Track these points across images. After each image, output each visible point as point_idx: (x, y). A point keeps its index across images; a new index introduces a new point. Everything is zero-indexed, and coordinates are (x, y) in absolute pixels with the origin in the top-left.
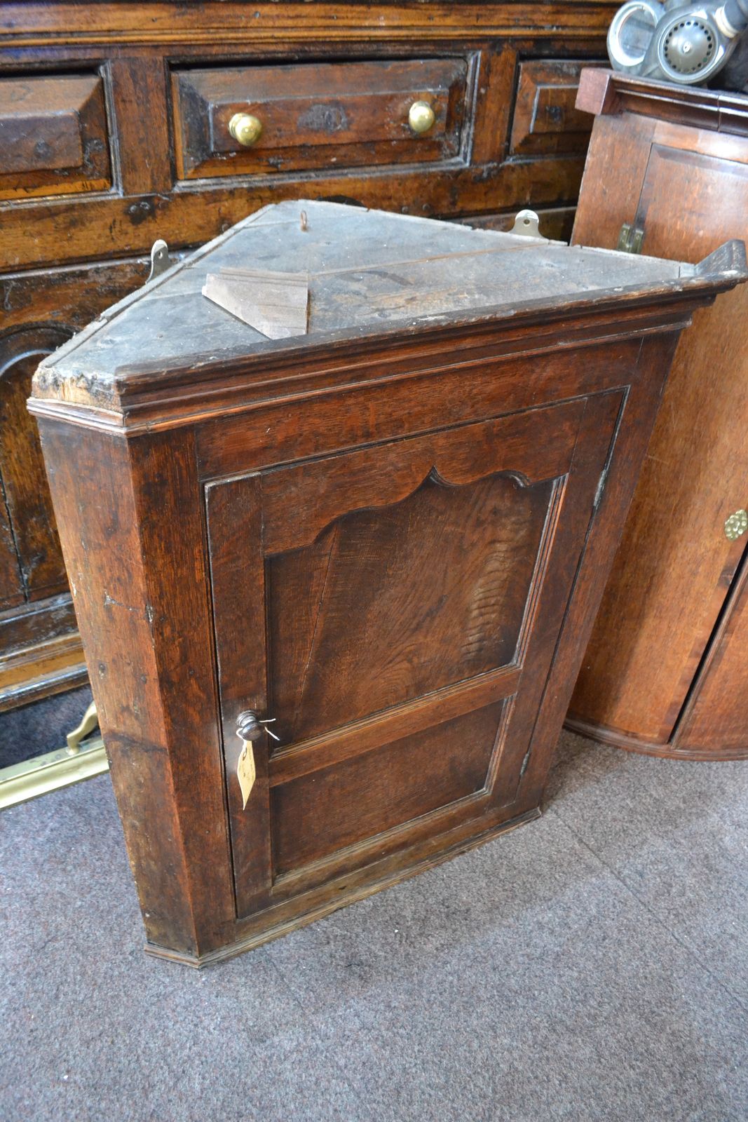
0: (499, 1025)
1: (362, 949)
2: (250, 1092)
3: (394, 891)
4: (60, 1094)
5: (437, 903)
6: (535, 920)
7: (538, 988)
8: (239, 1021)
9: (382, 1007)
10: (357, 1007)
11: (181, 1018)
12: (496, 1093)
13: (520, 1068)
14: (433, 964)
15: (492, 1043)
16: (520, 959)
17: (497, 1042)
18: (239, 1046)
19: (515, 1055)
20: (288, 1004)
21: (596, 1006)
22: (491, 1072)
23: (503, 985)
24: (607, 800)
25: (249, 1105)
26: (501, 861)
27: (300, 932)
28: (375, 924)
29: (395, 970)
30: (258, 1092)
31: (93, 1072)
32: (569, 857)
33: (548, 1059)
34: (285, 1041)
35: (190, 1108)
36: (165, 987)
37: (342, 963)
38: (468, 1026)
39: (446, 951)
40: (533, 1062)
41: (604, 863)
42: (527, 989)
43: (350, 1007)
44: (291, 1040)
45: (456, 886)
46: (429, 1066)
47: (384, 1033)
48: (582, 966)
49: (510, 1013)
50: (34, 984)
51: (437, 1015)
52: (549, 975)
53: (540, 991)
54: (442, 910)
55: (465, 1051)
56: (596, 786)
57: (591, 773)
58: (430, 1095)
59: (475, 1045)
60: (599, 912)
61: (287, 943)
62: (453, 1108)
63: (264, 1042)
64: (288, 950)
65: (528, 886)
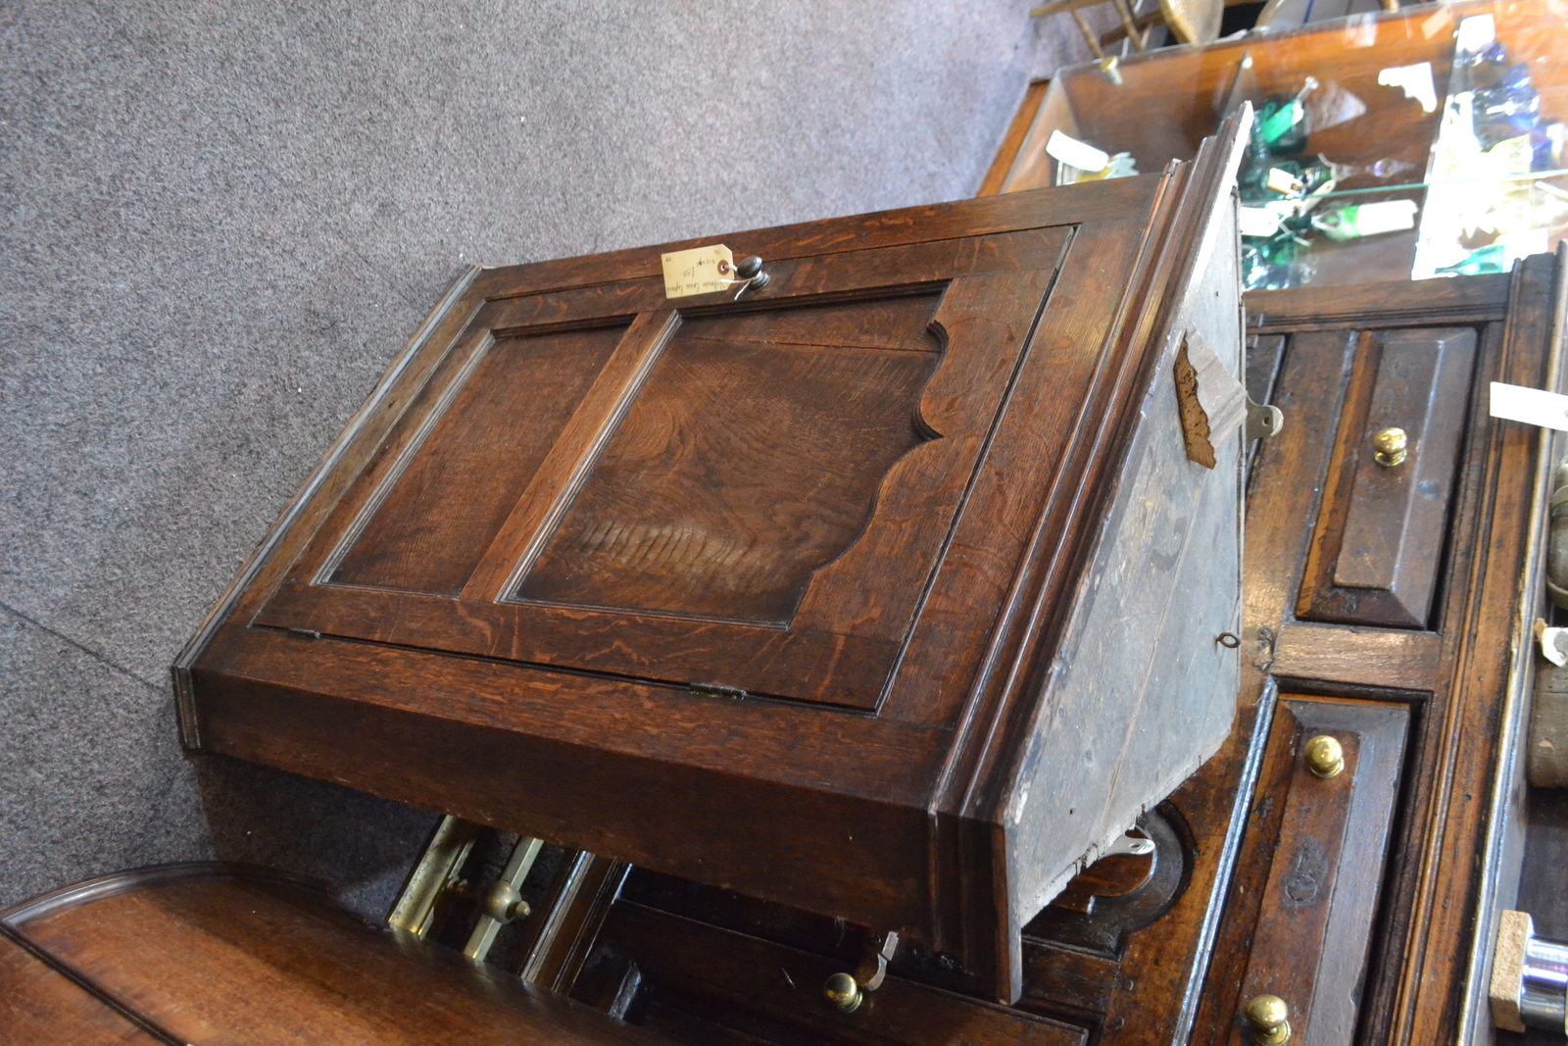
0: (136, 305)
1: (327, 351)
2: (372, 147)
3: (320, 447)
4: (520, 102)
5: (266, 452)
6: (131, 483)
7: (100, 378)
8: (412, 221)
9: (281, 284)
10: (306, 275)
11: (462, 206)
12: (114, 213)
13: (92, 254)
14: (242, 363)
15: (139, 278)
16: (135, 413)
17: (132, 281)
18: (402, 194)
19: (103, 270)
20: (375, 256)
21: (7, 378)
22: (128, 238)
23: (147, 366)
24: (76, 760)
25: (367, 132)
26: (206, 558)
27: (396, 348)
28: (326, 391)
29: (283, 338)
30: (365, 149)
31: (505, 130)
32: (110, 615)
33: (58, 277)
34: (362, 211)
35: (416, 116)
36: (488, 236)
37: (342, 325)
38: (174, 292)
39: (233, 387)
40: (78, 268)
41: (52, 632)
42: (114, 371)
43: (314, 272)
44: (357, 215)
45: (250, 489)
46: (204, 225)
47: (268, 252)
48: (44, 436)
49: (127, 327)
50: (584, 201)
51: (216, 294)
52: (89, 404)
53: (95, 374)
54: (256, 445)
55: (169, 258)
56: (101, 777)
57: (116, 799)
58: (192, 190)
59: (158, 270)
60: (38, 537)
61: (403, 329)
62: (162, 180)
63: (382, 205)
64: (399, 321)
65: (156, 536)
